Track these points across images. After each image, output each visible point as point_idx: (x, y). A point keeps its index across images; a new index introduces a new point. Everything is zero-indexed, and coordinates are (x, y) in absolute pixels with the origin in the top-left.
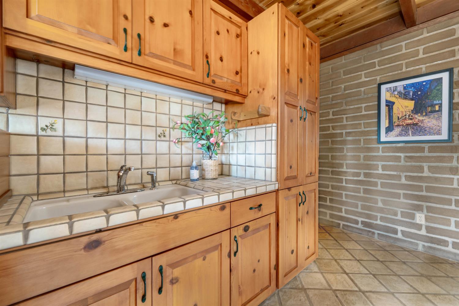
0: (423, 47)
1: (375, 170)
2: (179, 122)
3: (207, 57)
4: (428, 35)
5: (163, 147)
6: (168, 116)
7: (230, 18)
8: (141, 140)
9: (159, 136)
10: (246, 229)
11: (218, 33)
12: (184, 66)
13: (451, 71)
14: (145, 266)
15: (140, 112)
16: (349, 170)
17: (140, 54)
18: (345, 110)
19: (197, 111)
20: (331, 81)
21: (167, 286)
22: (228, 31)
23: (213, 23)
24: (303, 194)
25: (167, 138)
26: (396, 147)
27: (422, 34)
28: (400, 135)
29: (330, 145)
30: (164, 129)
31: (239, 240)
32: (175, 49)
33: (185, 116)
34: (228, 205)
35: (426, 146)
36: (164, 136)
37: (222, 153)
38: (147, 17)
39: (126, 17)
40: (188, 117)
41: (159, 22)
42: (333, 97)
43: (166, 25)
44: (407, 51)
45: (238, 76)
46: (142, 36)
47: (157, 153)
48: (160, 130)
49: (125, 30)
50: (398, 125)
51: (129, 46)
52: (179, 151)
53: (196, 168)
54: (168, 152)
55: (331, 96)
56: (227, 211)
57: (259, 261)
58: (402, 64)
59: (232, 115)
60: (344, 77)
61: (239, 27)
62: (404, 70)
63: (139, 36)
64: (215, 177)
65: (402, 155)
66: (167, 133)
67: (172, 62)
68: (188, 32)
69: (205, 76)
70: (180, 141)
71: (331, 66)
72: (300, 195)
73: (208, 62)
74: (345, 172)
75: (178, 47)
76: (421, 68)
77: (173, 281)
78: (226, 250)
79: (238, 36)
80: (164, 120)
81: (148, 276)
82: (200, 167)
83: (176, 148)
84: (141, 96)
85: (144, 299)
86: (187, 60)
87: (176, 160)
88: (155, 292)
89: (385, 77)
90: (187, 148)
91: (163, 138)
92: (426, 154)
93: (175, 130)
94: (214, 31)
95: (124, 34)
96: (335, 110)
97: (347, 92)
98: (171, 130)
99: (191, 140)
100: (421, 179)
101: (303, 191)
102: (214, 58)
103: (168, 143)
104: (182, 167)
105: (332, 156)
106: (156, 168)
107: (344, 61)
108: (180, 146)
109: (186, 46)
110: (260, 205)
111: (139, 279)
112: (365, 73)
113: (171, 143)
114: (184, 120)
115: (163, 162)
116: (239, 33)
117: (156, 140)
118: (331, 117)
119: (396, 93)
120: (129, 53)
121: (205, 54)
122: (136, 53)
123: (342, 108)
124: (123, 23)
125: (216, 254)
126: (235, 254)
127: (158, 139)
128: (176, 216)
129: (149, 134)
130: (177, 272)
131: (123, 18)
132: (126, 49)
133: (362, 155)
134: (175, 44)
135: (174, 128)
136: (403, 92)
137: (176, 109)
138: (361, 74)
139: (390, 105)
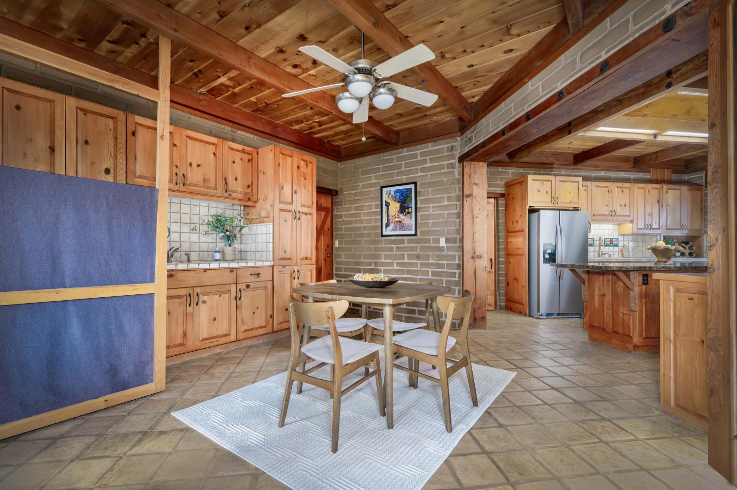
0: (404, 162)
1: (380, 259)
2: (206, 220)
3: (226, 179)
4: (407, 154)
5: (194, 237)
6: (198, 216)
7: (244, 150)
8: (180, 232)
9: (192, 230)
10: (248, 286)
11: (234, 162)
12: (210, 188)
13: (415, 183)
14: (189, 290)
15: (179, 214)
16: (365, 261)
17: (184, 185)
18: (362, 206)
19: (220, 211)
20: (353, 179)
21: (200, 303)
22: (241, 159)
23: (230, 156)
24: (298, 271)
25: (198, 232)
26: (391, 240)
27: (403, 153)
28: (393, 230)
29: (353, 239)
30: (196, 225)
31: (243, 291)
32: (204, 179)
33: (211, 216)
34: (235, 270)
35: (406, 238)
36: (196, 230)
37: (241, 243)
38: (188, 163)
39: (177, 167)
40: (213, 216)
41: (194, 165)
42: (355, 193)
43: (198, 166)
44: (397, 163)
45: (250, 189)
46: (185, 175)
47: (191, 241)
48: (192, 226)
49: (176, 174)
50: (392, 222)
51: (178, 182)
52: (206, 240)
53: (218, 252)
54: (198, 241)
55: (353, 192)
56: (234, 273)
57: (257, 308)
58: (394, 173)
59: (246, 215)
60: (362, 177)
61: (251, 154)
62: (395, 178)
63: (184, 175)
64: (232, 259)
65: (394, 246)
66: (198, 228)
67: (202, 186)
68: (212, 167)
69: (224, 191)
70: (207, 233)
71: (353, 165)
72: (294, 271)
73: (226, 183)
74: (363, 262)
75: (206, 177)
76: (403, 179)
77: (204, 302)
78: (233, 295)
79: (249, 161)
80: (195, 219)
81: (192, 295)
82: (222, 252)
83: (204, 239)
84: (180, 203)
85: (190, 305)
86: (212, 184)
87: (204, 247)
88: (195, 304)
89: (386, 181)
90: (213, 238)
91: (195, 231)
92: (406, 245)
93: (204, 226)
94: (231, 161)
95: (176, 176)
96: (356, 205)
97: (364, 190)
98: (201, 226)
99: (215, 232)
100: (403, 264)
101: (298, 270)
102: (231, 180)
103: (198, 235)
104: (208, 252)
105: (354, 248)
106: (190, 252)
107: (361, 163)
108: (207, 237)
109: (211, 176)
110: (259, 274)
111: (188, 295)
112: (375, 176)
113: (201, 234)
114: (210, 219)
115: (195, 247)
116: (250, 158)
117: (190, 233)
118: (353, 212)
119: (390, 196)
120: (178, 186)
121: (224, 177)
122: (182, 185)
123: (361, 204)
124: (175, 170)
125: (227, 296)
126: (240, 299)
127: (191, 231)
128: (205, 270)
129: (186, 229)
130: (205, 298)
131: (175, 167)
132: (177, 184)
133: (373, 246)
134: (204, 175)
135: (202, 224)
136: (394, 195)
137: (204, 211)
138: (372, 176)
139: (388, 205)
